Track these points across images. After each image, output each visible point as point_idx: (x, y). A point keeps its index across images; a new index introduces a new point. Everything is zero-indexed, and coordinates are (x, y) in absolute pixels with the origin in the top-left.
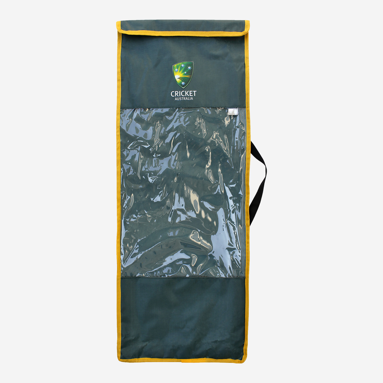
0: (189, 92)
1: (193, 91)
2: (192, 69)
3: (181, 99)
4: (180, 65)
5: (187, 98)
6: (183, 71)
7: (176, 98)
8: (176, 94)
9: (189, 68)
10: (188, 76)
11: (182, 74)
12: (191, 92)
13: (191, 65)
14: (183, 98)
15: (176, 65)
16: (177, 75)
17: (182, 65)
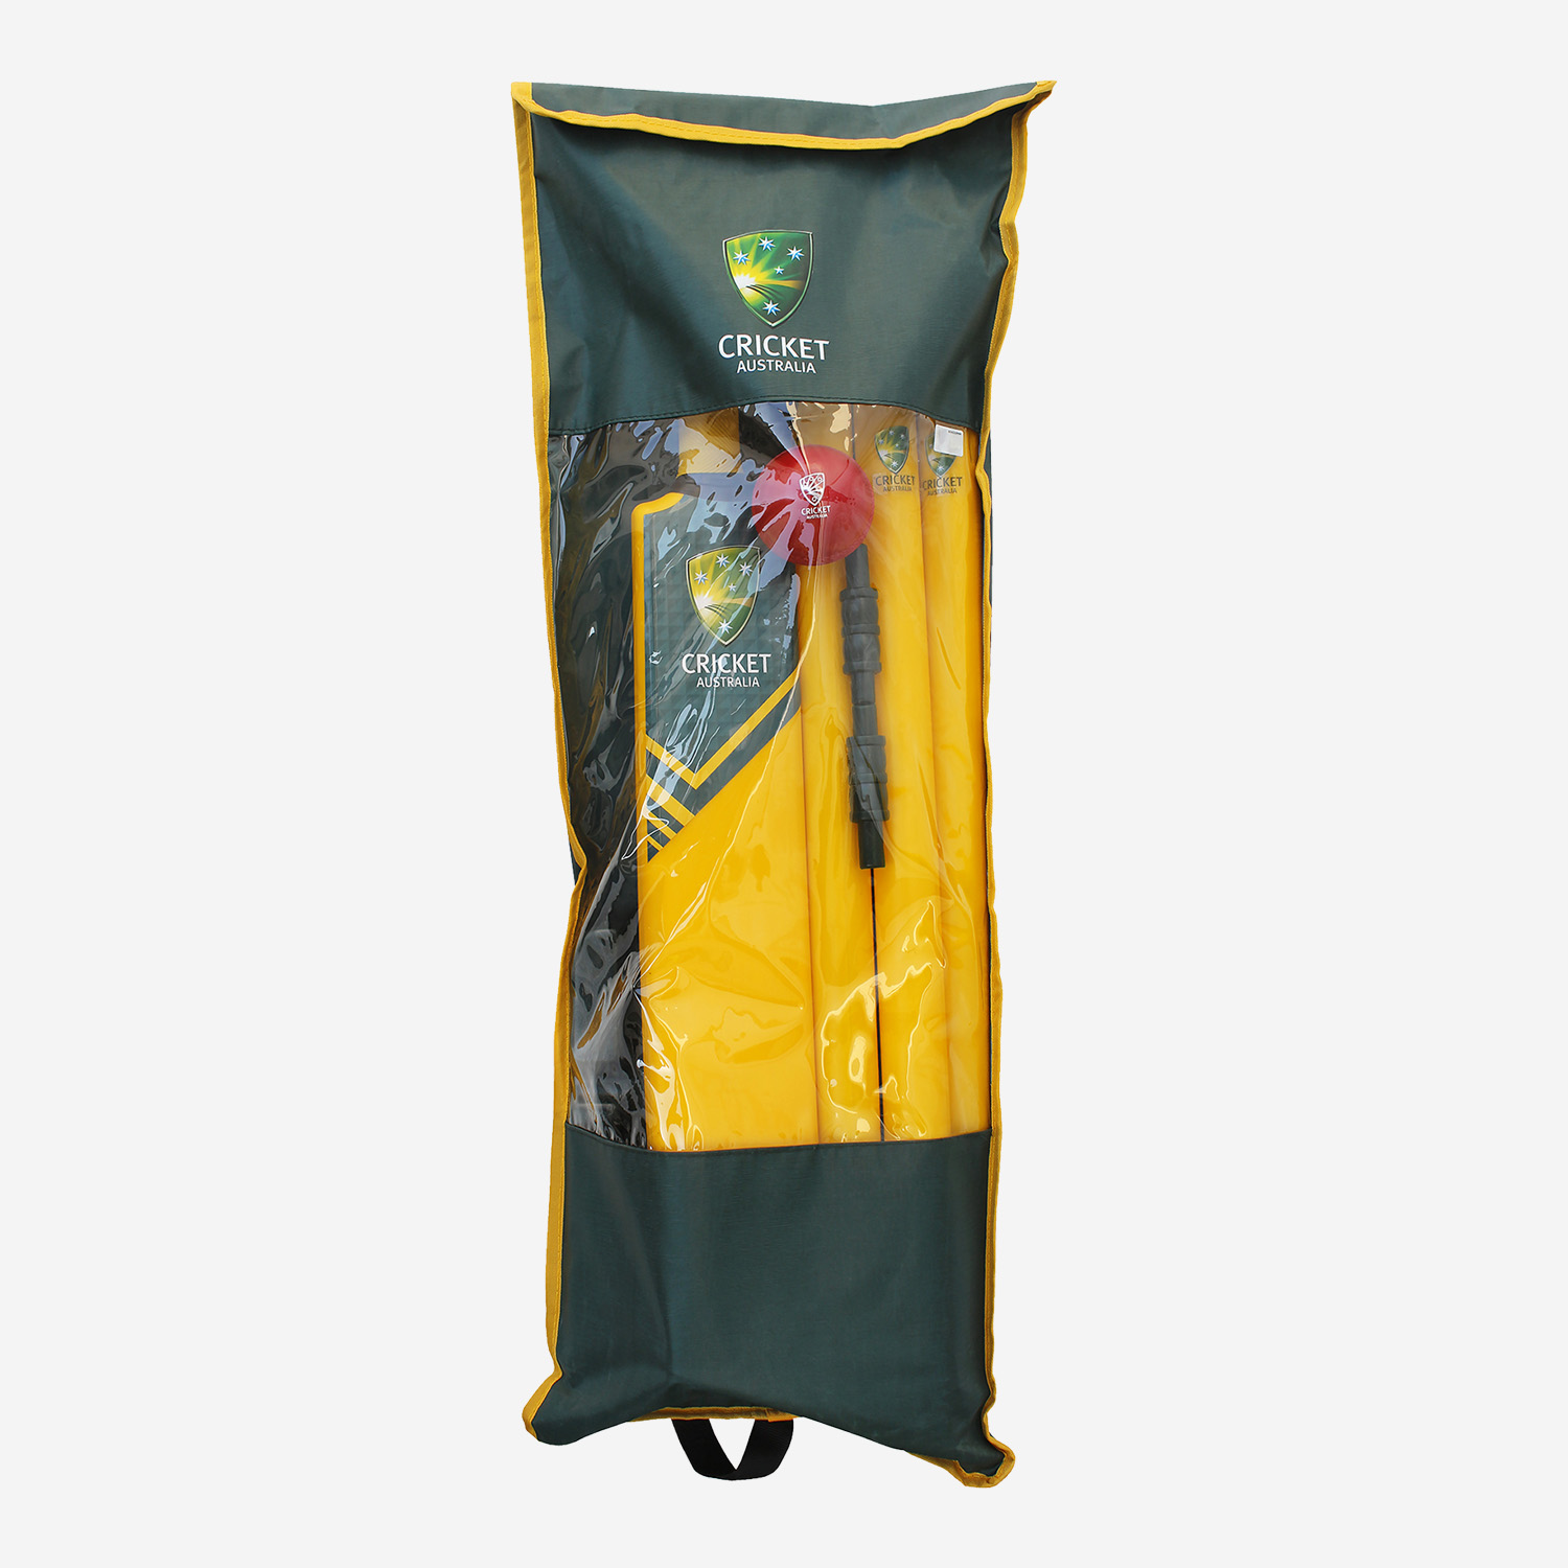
0: (798, 342)
1: (815, 342)
2: (805, 259)
3: (765, 367)
4: (753, 241)
5: (788, 362)
6: (771, 264)
7: (741, 362)
8: (740, 345)
9: (794, 253)
10: (789, 284)
11: (767, 273)
12: (806, 344)
13: (800, 243)
14: (773, 363)
15: (736, 241)
16: (745, 274)
17: (765, 243)
